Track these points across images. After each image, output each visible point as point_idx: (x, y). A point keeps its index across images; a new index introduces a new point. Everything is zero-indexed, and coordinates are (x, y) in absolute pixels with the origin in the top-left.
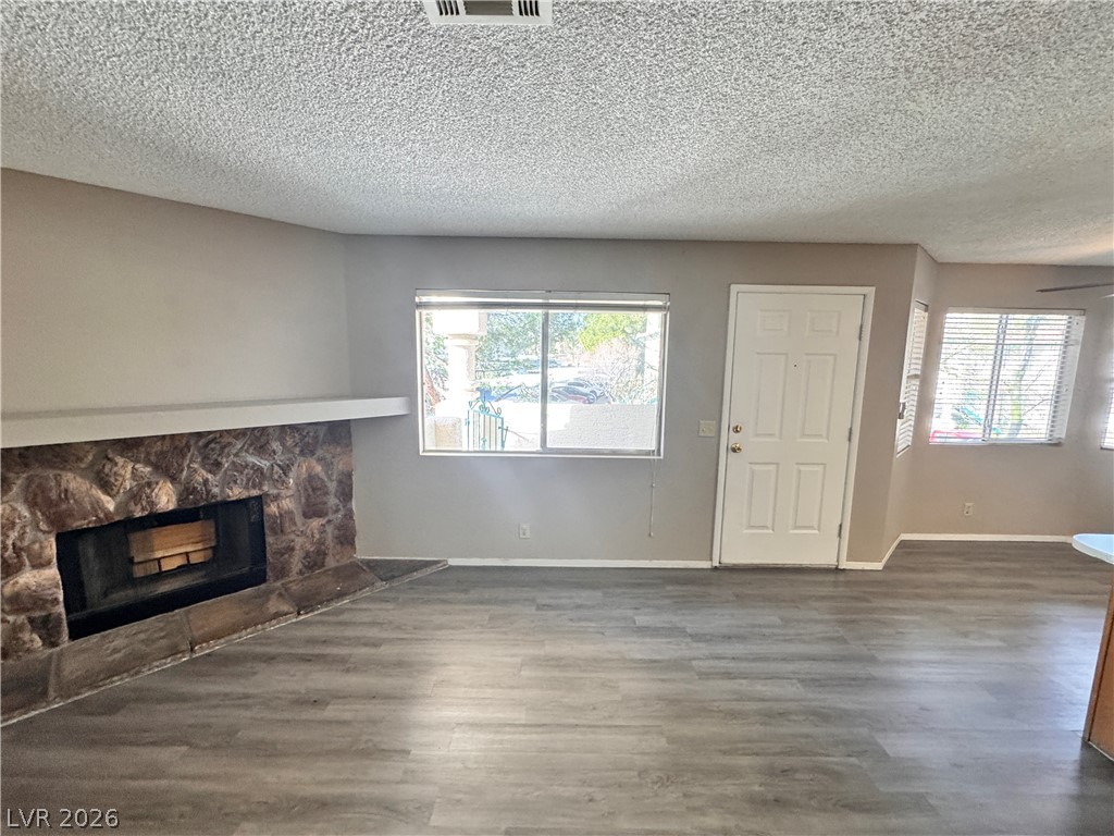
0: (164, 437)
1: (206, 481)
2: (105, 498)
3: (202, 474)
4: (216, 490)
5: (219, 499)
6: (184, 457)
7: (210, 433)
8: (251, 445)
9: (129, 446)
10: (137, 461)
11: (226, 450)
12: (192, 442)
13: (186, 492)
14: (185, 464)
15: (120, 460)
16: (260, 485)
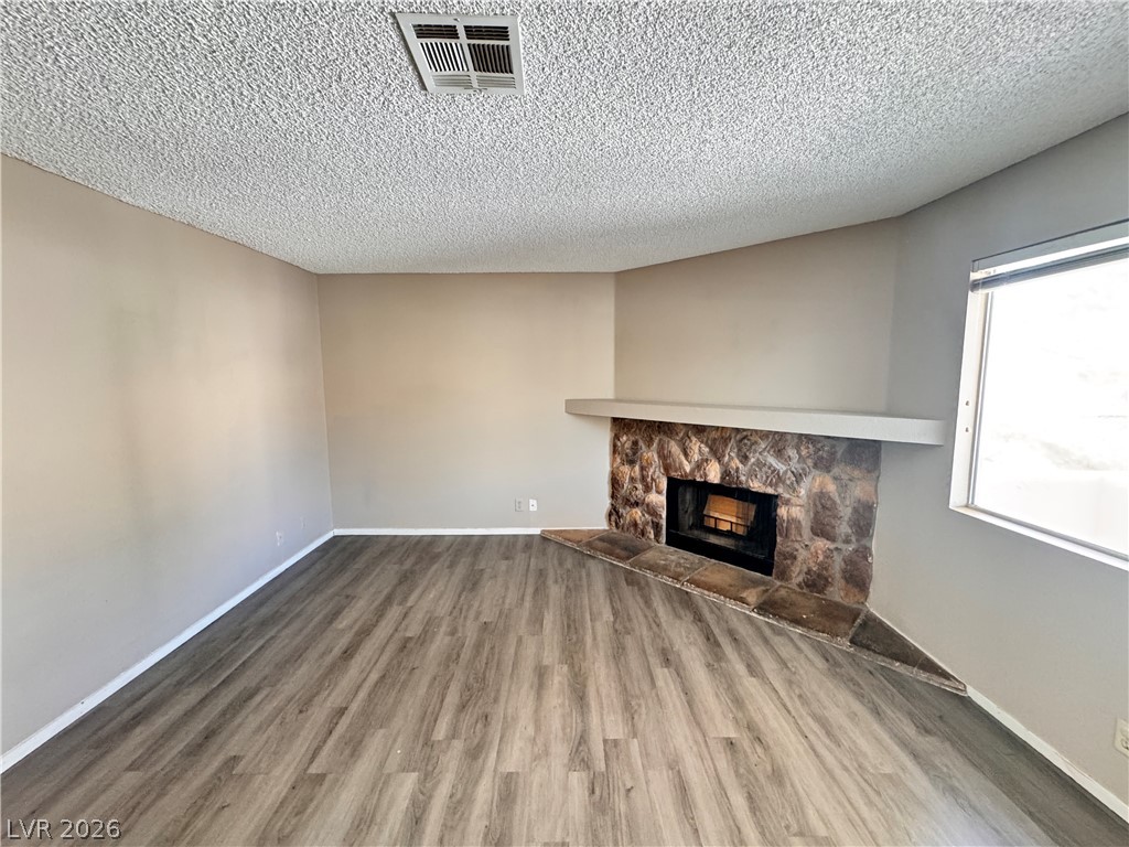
0: (718, 427)
1: (738, 468)
2: (685, 462)
3: (736, 463)
4: (743, 478)
5: (744, 486)
6: (727, 445)
7: (744, 430)
8: (772, 447)
9: (699, 430)
10: (702, 442)
11: (753, 447)
12: (733, 435)
13: (726, 473)
14: (727, 452)
15: (694, 439)
16: (776, 485)
